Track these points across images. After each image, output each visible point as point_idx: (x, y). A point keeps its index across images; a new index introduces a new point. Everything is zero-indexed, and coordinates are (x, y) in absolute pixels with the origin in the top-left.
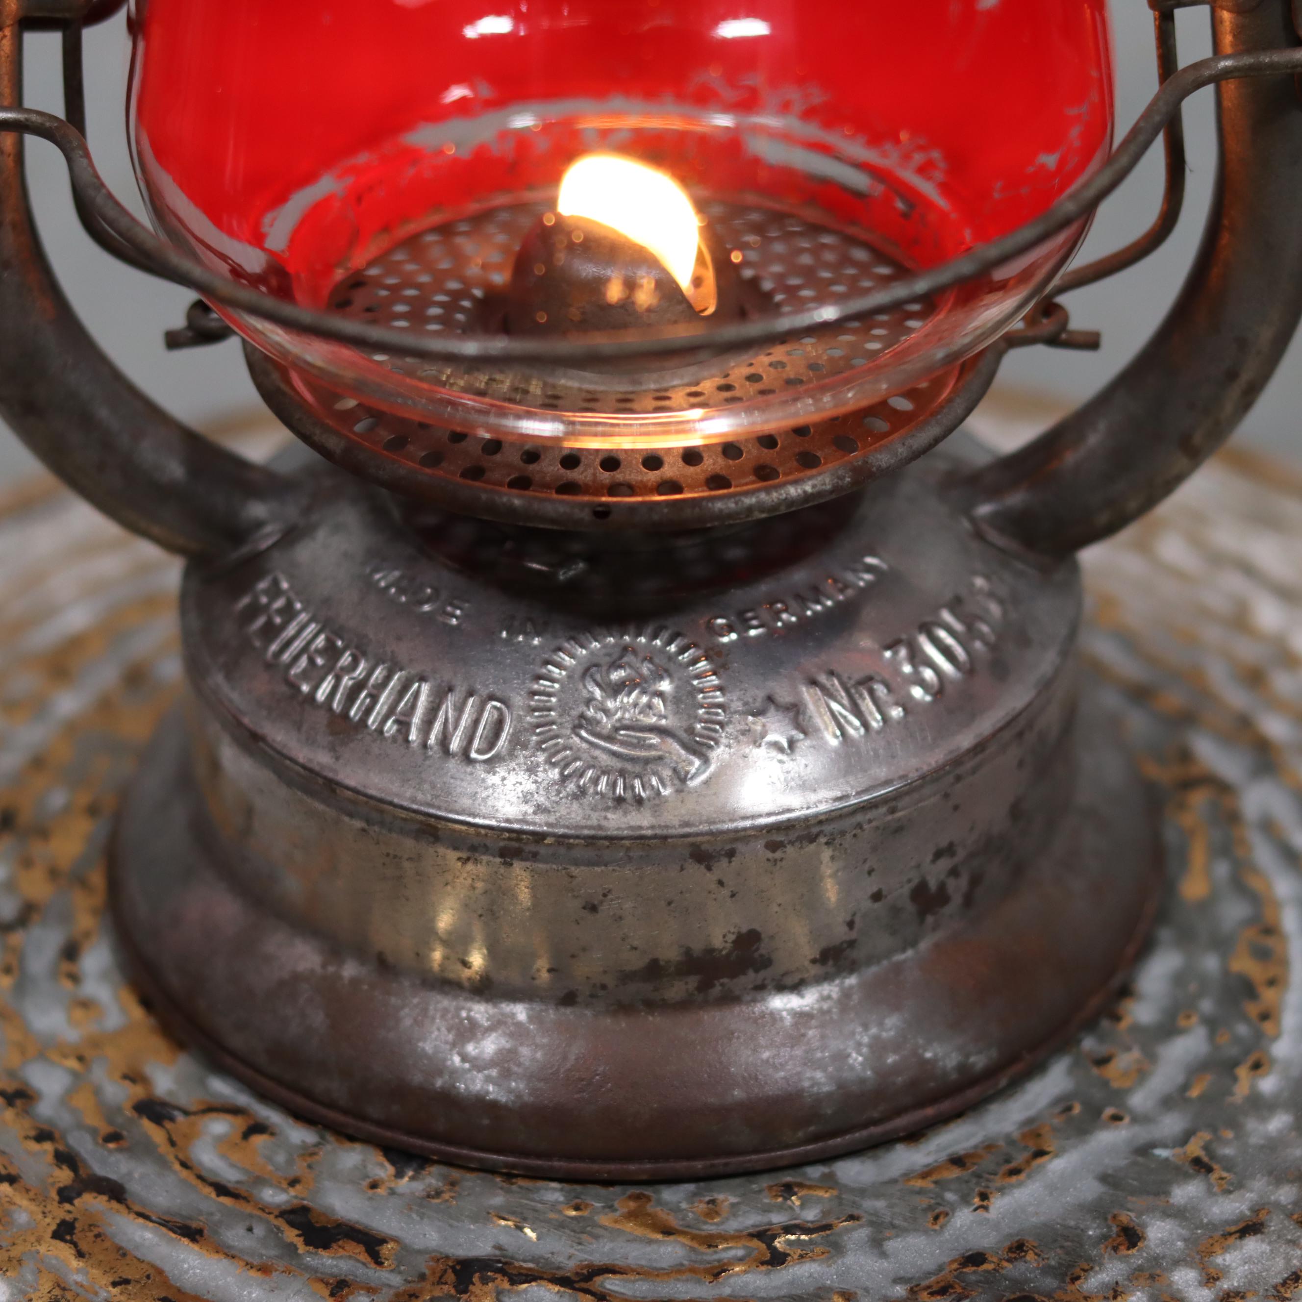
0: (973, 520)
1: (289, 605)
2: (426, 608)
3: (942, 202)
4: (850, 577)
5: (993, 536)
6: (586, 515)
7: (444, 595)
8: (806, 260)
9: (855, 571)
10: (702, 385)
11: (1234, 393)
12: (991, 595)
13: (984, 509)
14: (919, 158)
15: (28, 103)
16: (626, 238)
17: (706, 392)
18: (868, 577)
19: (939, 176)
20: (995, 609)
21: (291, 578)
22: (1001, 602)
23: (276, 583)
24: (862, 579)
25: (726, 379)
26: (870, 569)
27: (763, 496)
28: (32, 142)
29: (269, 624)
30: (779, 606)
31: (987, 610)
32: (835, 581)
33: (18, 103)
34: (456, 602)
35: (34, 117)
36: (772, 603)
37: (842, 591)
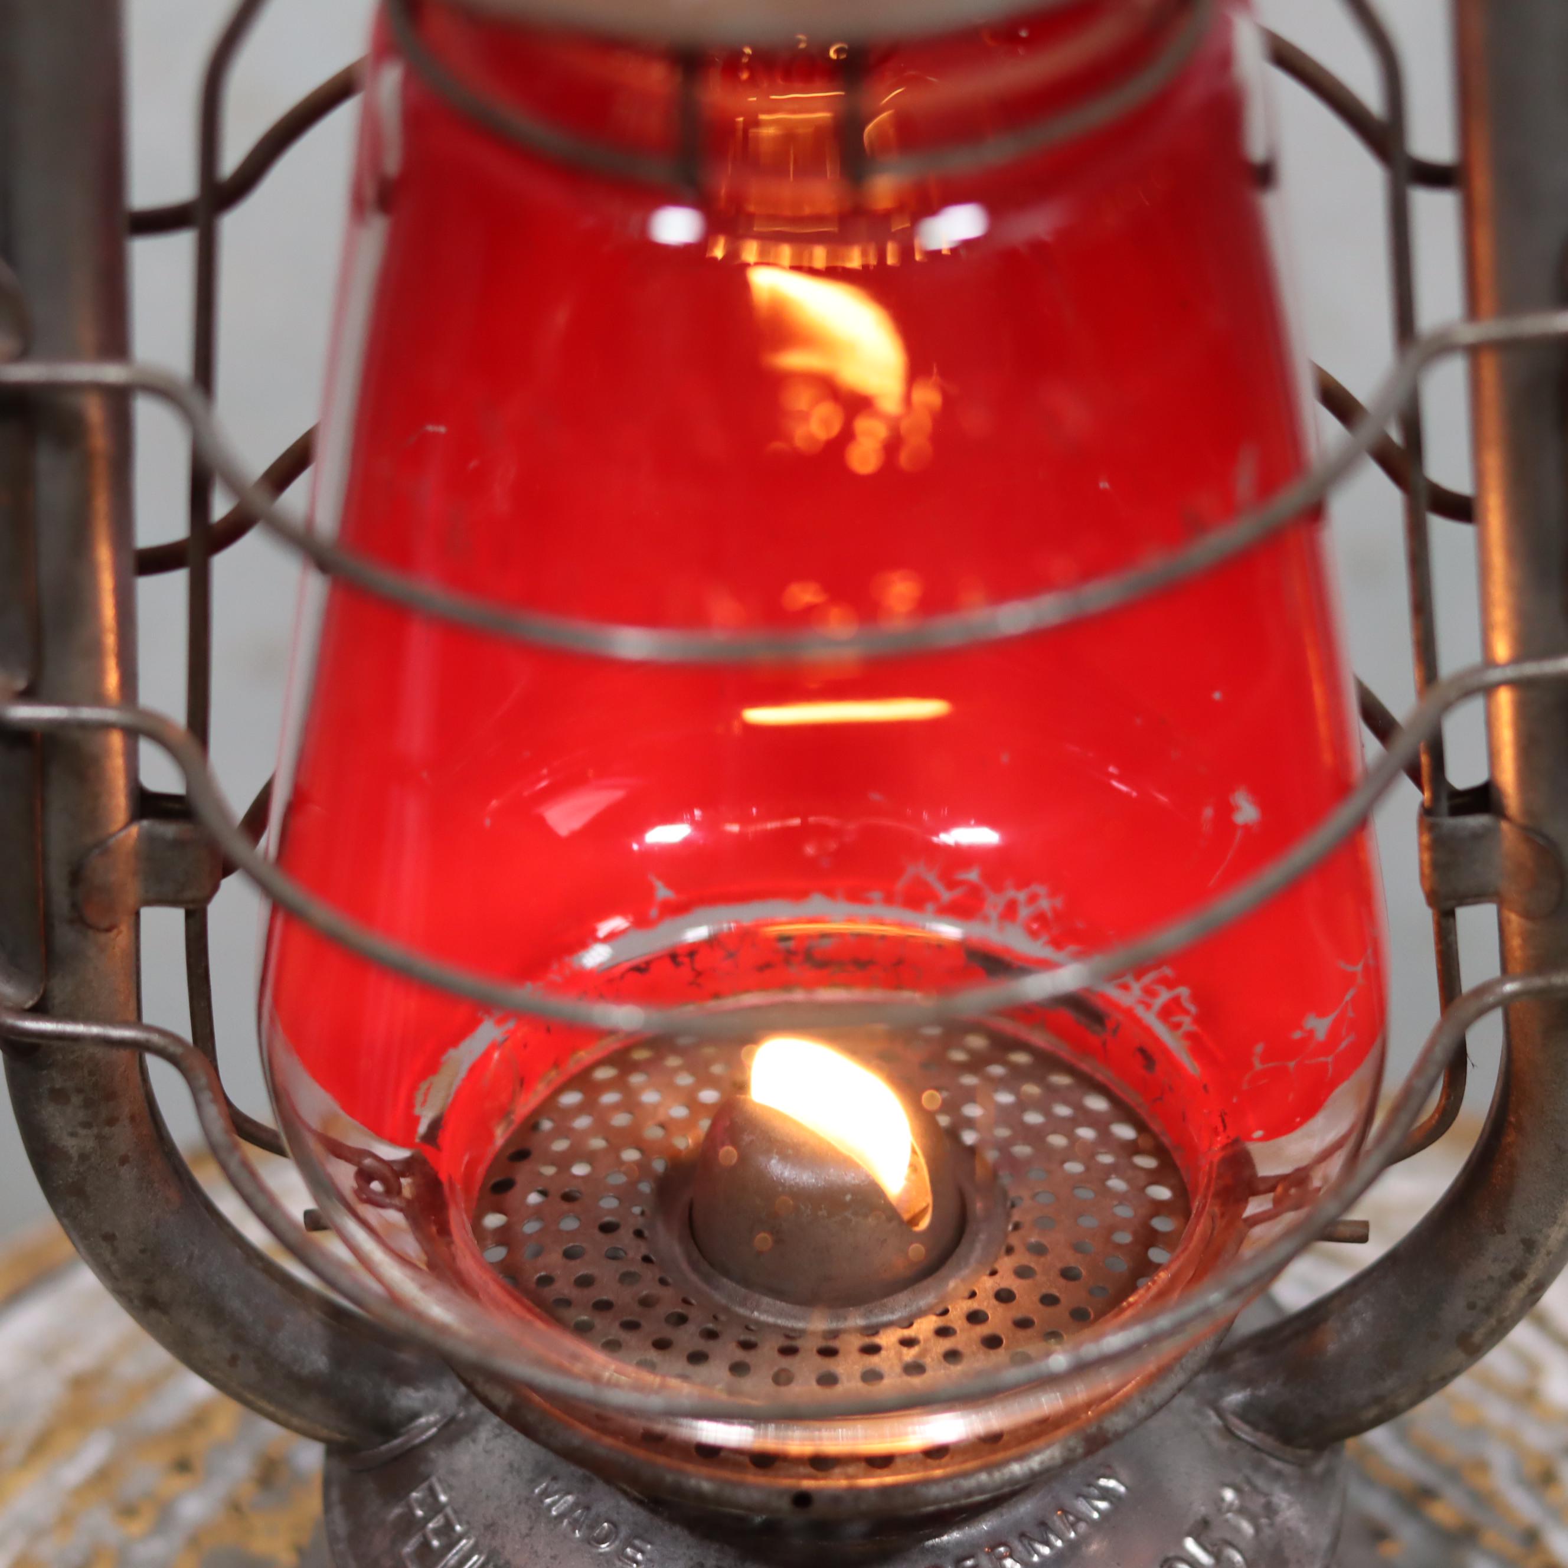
0: (1220, 1414)
1: (448, 1526)
2: (604, 1547)
3: (1191, 1066)
4: (1082, 1505)
5: (1245, 1432)
6: (784, 1504)
7: (624, 1531)
8: (1033, 1118)
9: (1088, 1498)
10: (915, 1326)
11: (1520, 1291)
12: (1242, 1511)
13: (1235, 1398)
14: (1165, 996)
15: (146, 1019)
16: (829, 1144)
17: (921, 1337)
18: (1103, 1505)
19: (1187, 1023)
20: (1247, 1527)
21: (448, 1489)
22: (1253, 1520)
23: (432, 1493)
24: (1097, 1509)
25: (942, 1318)
26: (1106, 1494)
27: (983, 1477)
28: (152, 1062)
29: (426, 1544)
30: (1002, 1549)
31: (1237, 1530)
32: (1065, 1512)
33: (137, 1021)
34: (637, 1542)
35: (155, 1038)
36: (993, 1548)
37: (1073, 1526)
